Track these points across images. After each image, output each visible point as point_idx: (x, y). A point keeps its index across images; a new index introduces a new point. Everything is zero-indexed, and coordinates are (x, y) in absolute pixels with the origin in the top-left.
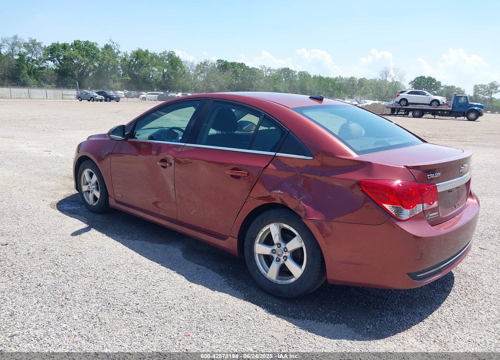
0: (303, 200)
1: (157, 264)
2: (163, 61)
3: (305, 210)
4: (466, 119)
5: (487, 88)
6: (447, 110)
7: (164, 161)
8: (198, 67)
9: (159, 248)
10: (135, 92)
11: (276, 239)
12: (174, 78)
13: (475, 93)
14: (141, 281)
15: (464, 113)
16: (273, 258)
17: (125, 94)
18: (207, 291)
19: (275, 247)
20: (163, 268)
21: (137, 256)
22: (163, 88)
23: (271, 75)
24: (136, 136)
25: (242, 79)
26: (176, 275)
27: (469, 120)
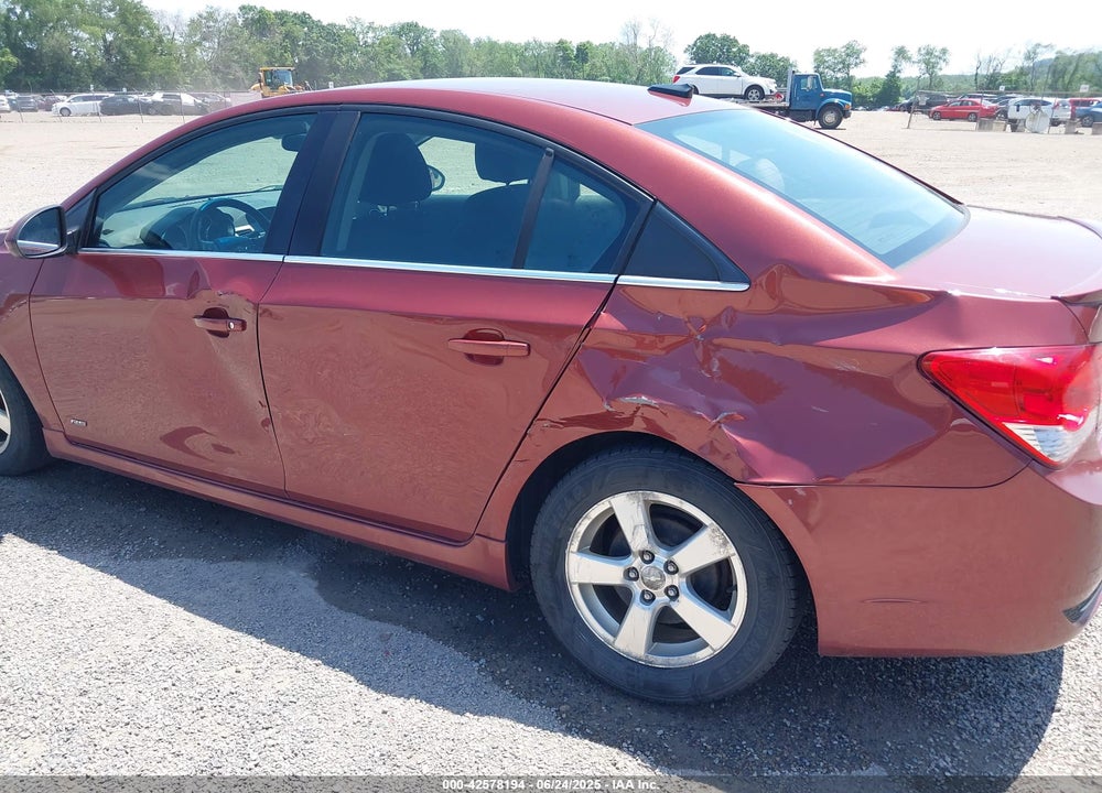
0: (730, 421)
1: (255, 642)
2: (99, 11)
3: (741, 452)
4: (818, 125)
5: (841, 56)
7: (214, 314)
8: (194, 25)
9: (240, 574)
10: (38, 96)
11: (637, 538)
12: (135, 56)
13: (817, 67)
14: (219, 717)
16: (628, 593)
17: (10, 101)
18: (440, 717)
19: (636, 562)
20: (277, 652)
21: (179, 616)
22: (111, 84)
23: (378, 42)
24: (103, 237)
25: (308, 52)
26: (325, 672)
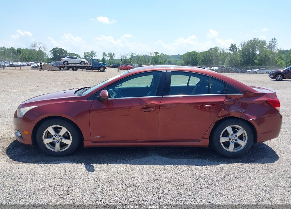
6: (89, 67)
15: (98, 68)
27: (101, 71)
